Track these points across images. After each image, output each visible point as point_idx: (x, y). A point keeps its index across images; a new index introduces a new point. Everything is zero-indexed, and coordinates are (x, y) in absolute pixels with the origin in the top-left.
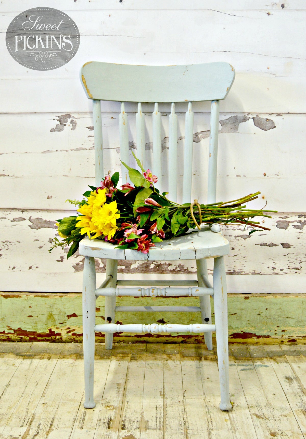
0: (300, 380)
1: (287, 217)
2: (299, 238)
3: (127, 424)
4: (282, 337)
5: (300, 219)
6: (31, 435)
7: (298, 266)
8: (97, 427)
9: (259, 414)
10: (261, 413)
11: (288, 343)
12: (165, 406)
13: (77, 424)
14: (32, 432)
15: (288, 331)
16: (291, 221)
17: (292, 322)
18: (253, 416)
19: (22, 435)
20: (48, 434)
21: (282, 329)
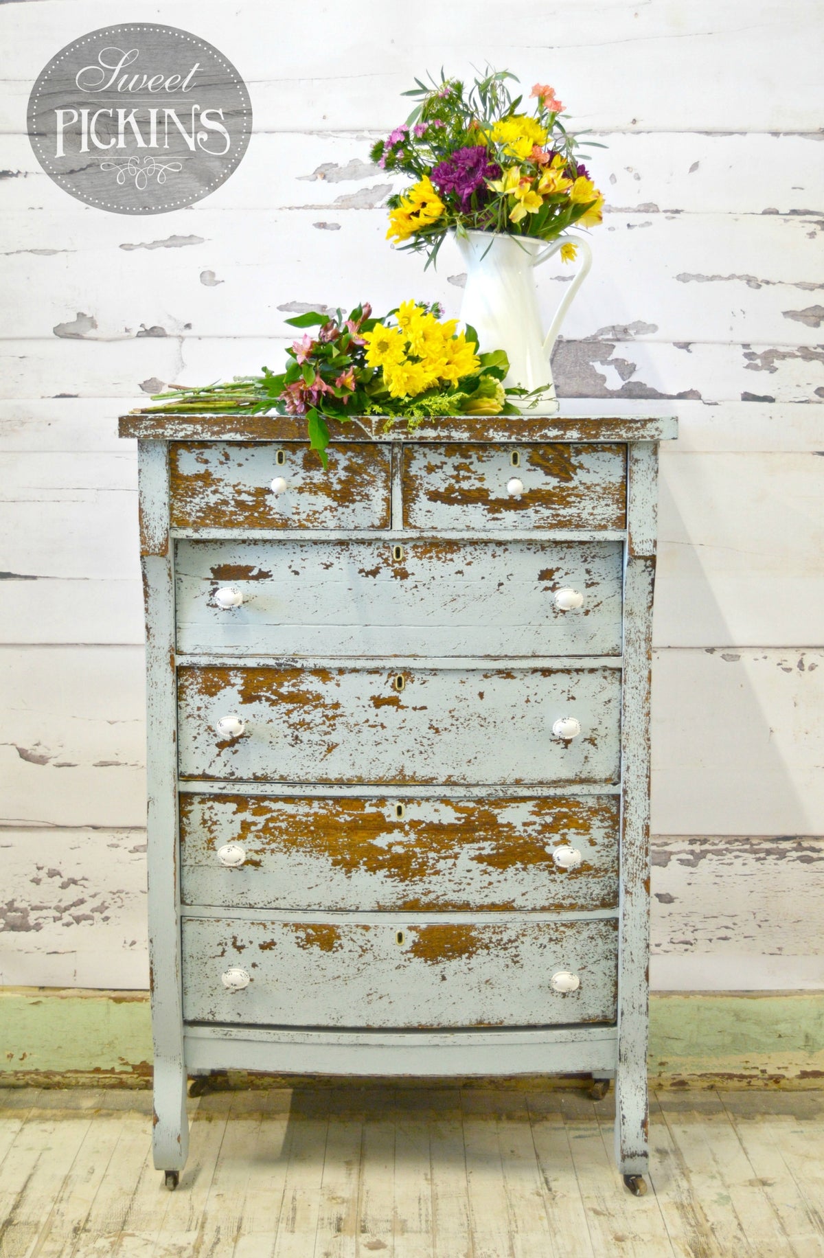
0: (682, 1154)
1: (666, 844)
2: (689, 884)
3: (369, 1225)
4: (660, 1076)
5: (691, 847)
6: (207, 1242)
7: (689, 937)
8: (319, 1231)
9: (598, 1208)
10: (603, 1207)
11: (670, 1088)
12: (435, 1198)
13: (283, 1225)
14: (209, 1238)
15: (670, 1064)
16: (673, 851)
17: (678, 1046)
18: (588, 1211)
19: (192, 1243)
20: (236, 1240)
21: (659, 1061)
